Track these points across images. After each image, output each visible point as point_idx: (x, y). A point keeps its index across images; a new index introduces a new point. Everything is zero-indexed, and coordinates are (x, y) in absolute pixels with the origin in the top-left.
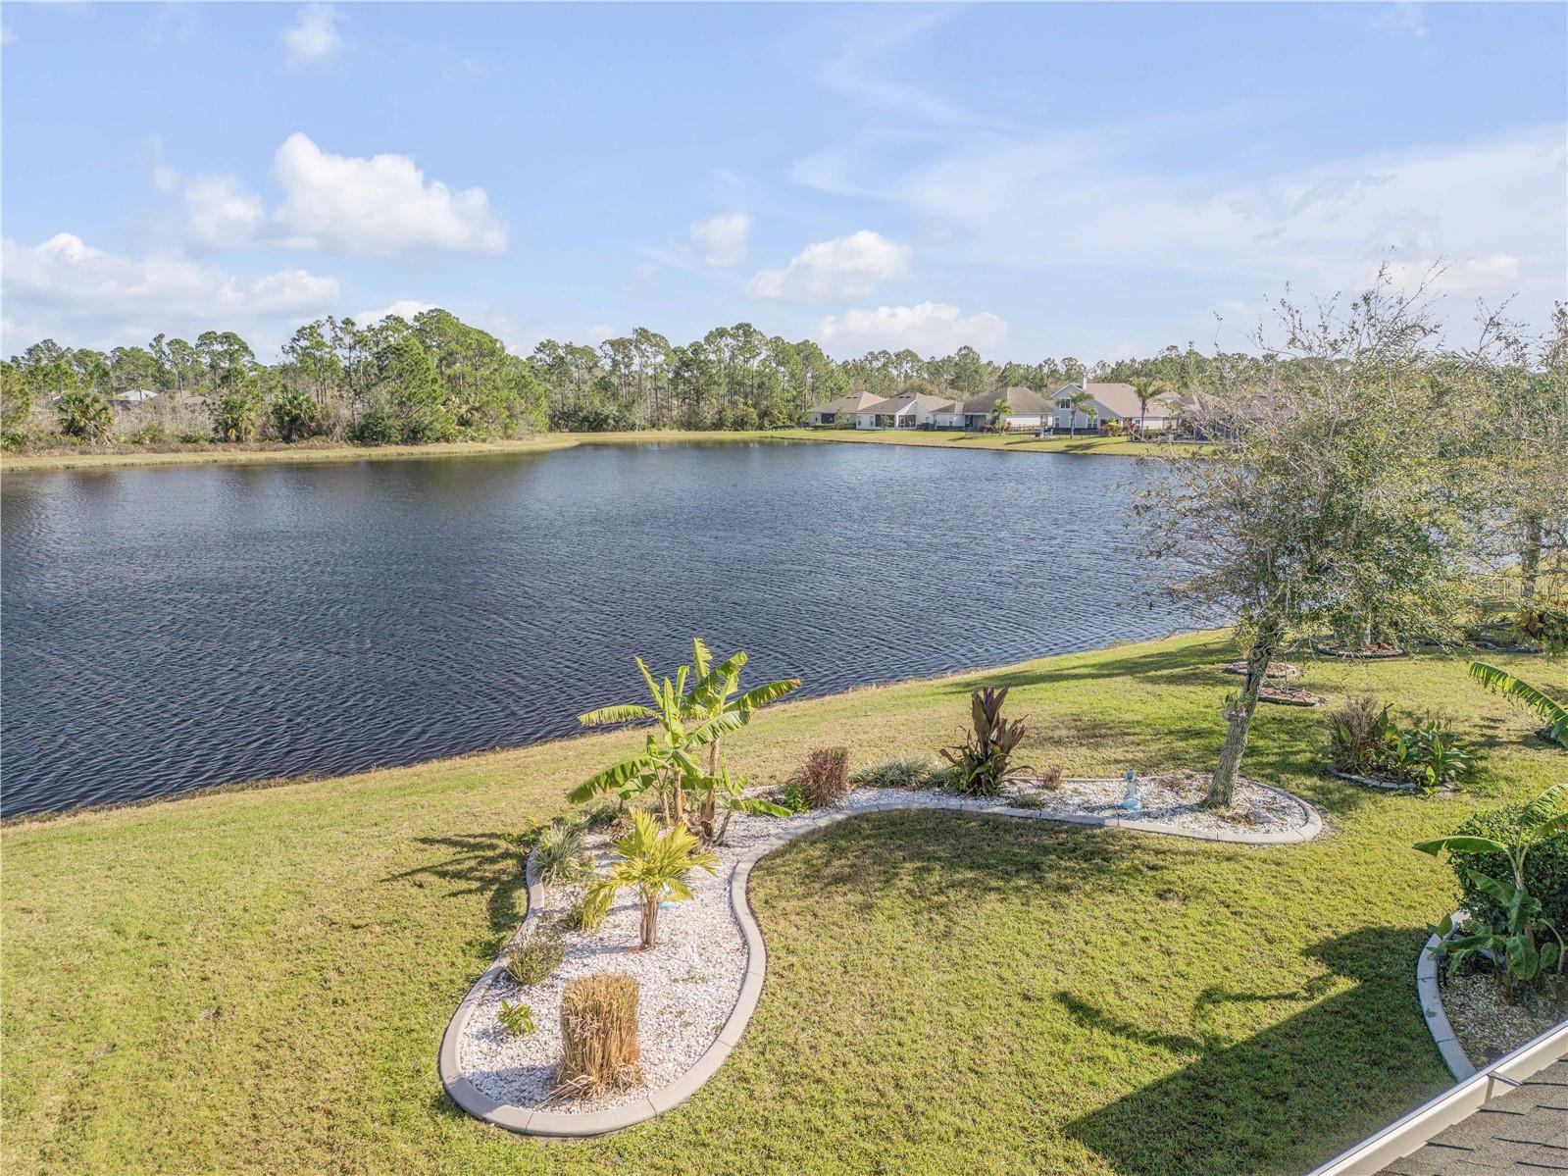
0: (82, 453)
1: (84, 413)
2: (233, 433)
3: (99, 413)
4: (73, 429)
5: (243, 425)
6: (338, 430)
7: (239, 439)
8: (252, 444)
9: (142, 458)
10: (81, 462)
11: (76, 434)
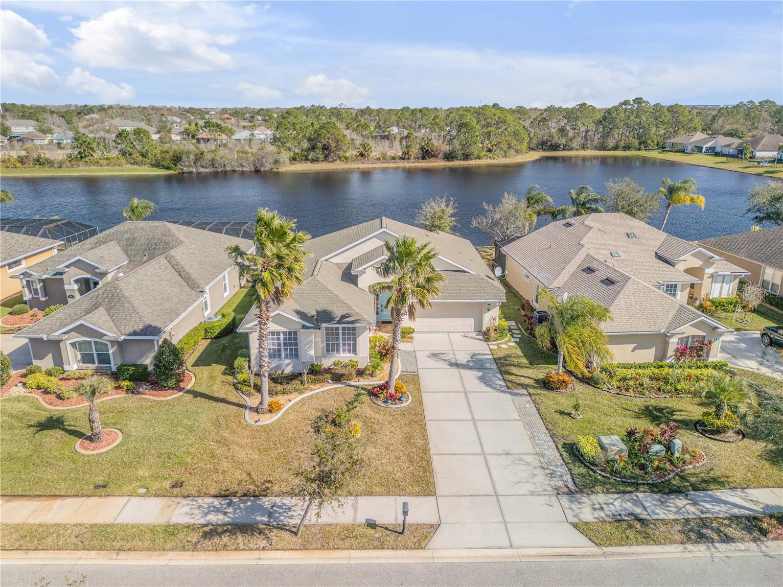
0: (363, 163)
1: (365, 150)
2: (407, 156)
3: (369, 149)
4: (362, 155)
5: (410, 153)
6: (440, 155)
7: (408, 158)
8: (413, 160)
9: (379, 165)
10: (362, 166)
11: (362, 156)
